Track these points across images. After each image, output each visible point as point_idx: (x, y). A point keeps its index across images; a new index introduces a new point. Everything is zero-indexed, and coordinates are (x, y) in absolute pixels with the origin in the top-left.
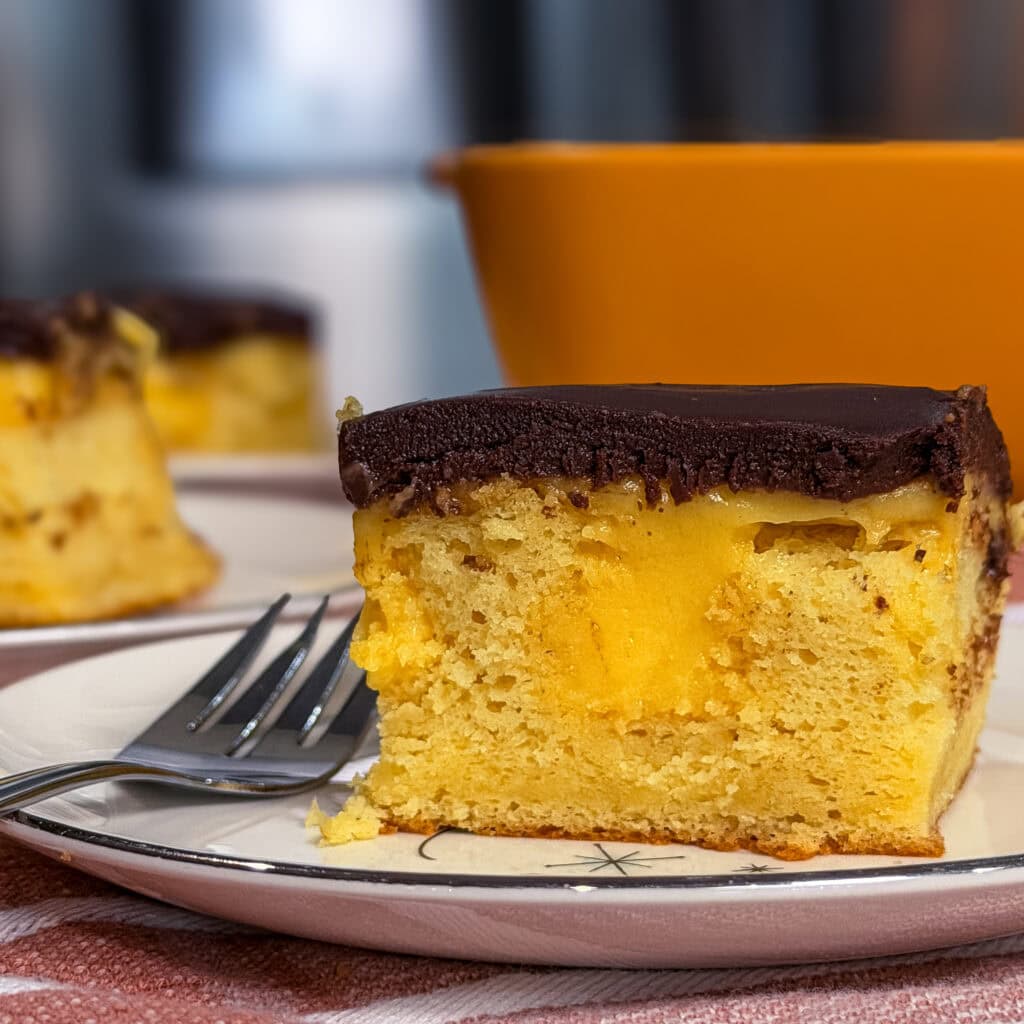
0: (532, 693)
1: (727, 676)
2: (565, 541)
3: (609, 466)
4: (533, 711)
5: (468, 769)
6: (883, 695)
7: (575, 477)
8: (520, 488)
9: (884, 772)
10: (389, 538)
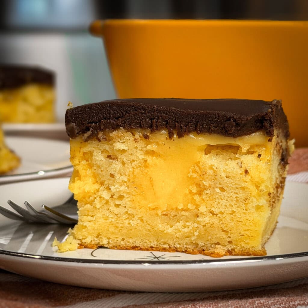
0: (130, 201)
1: (195, 196)
2: (141, 150)
3: (157, 125)
4: (130, 207)
5: (108, 227)
6: (247, 202)
7: (145, 129)
8: (127, 132)
9: (247, 228)
10: (82, 148)
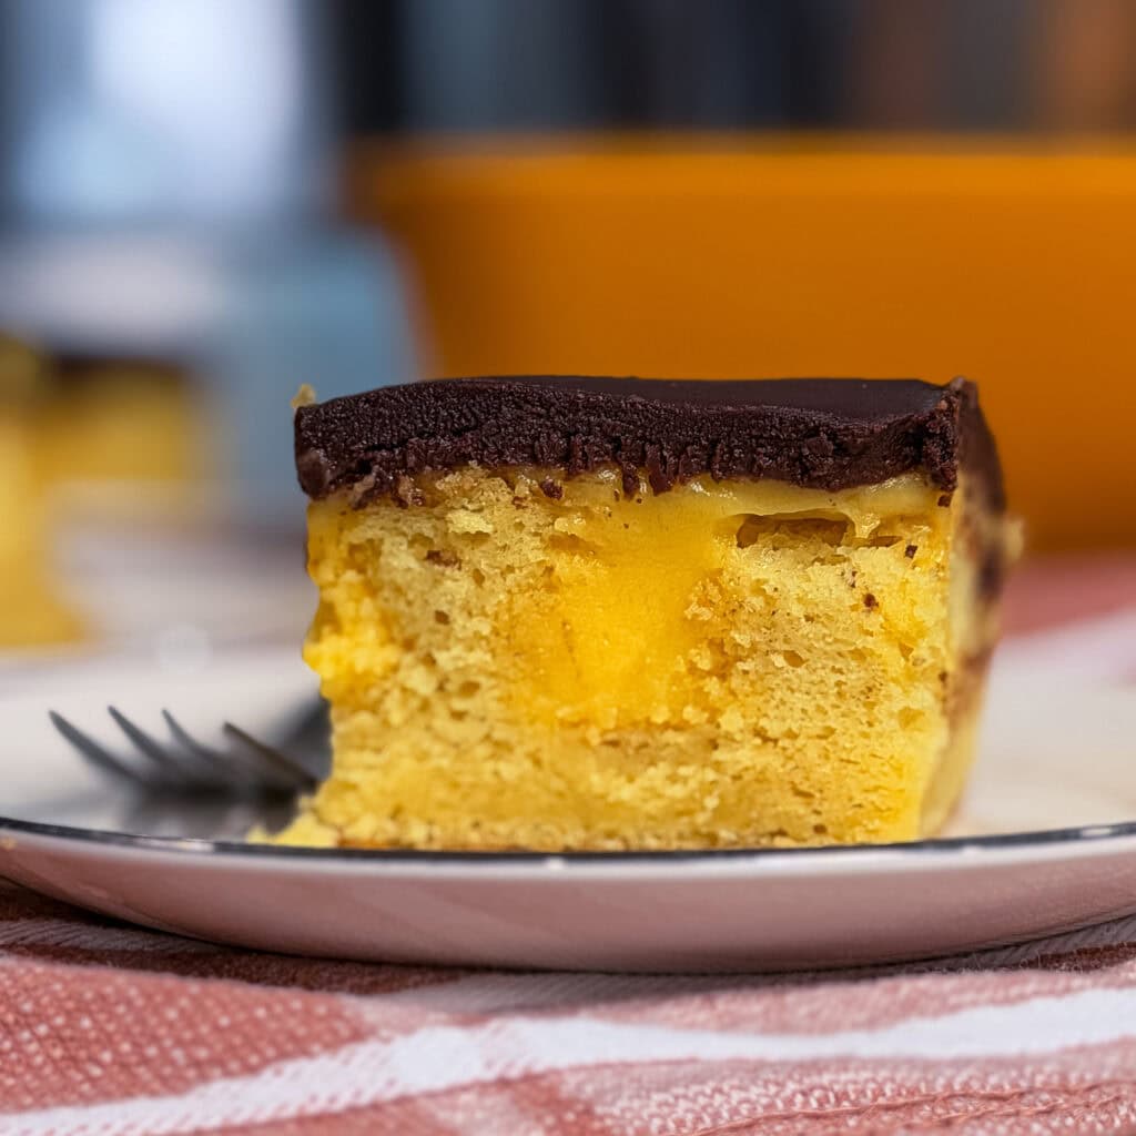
0: (500, 699)
1: (707, 680)
2: (536, 534)
3: (584, 454)
4: (499, 720)
6: (871, 700)
7: (547, 466)
8: (489, 477)
9: (873, 783)
10: (346, 532)
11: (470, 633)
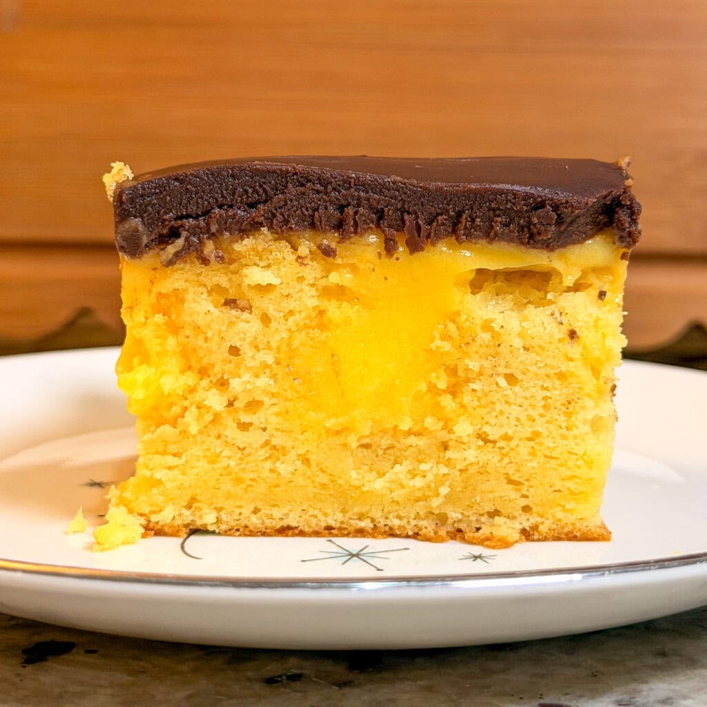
0: (277, 414)
1: (443, 397)
2: (313, 285)
3: (356, 222)
4: (277, 430)
5: (218, 480)
6: (570, 410)
7: (324, 231)
8: (275, 240)
9: (569, 473)
10: (157, 283)
11: (257, 363)
